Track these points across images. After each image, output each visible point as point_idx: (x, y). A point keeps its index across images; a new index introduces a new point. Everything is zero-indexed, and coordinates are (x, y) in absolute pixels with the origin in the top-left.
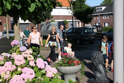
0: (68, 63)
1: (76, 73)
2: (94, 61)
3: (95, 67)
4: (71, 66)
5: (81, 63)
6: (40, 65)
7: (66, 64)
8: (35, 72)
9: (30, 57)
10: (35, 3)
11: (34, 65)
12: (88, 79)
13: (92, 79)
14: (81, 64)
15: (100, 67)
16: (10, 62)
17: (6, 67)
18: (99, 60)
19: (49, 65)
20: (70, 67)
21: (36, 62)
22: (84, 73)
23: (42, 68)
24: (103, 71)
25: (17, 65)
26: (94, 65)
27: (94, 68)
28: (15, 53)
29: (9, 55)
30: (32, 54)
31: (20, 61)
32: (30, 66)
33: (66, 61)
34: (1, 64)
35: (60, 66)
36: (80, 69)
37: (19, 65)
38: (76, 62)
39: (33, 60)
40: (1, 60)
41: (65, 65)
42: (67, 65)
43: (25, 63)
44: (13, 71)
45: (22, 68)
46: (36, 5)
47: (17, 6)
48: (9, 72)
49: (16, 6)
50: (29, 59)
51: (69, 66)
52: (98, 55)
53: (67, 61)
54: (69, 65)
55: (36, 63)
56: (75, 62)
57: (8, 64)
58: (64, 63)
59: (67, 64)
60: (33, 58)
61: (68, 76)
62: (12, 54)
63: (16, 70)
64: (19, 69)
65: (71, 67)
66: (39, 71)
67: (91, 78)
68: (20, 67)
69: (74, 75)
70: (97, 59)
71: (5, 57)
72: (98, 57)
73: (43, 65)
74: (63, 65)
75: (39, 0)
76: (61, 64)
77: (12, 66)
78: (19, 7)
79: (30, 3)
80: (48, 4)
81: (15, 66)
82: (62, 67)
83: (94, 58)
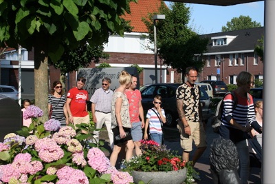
0: (156, 163)
2: (217, 162)
3: (218, 176)
4: (162, 171)
5: (186, 166)
6: (97, 163)
7: (152, 166)
8: (89, 178)
9: (73, 144)
10: (88, 20)
11: (84, 163)
14: (185, 168)
15: (229, 176)
16: (28, 155)
17: (19, 164)
18: (229, 160)
20: (161, 173)
21: (88, 156)
23: (100, 171)
25: (46, 160)
26: (216, 172)
27: (216, 179)
28: (35, 136)
29: (20, 140)
30: (75, 138)
31: (52, 152)
32: (76, 165)
33: (152, 159)
34: (4, 159)
35: (137, 170)
36: (184, 179)
37: (50, 161)
38: (176, 161)
39: (80, 152)
40: (3, 151)
41: (149, 167)
42: (153, 170)
43: (62, 156)
44: (36, 175)
45: (59, 167)
46: (90, 25)
47: (47, 25)
48: (27, 176)
49: (46, 27)
50: (71, 148)
51: (159, 171)
52: (225, 147)
53: (155, 159)
54: (158, 168)
55: (87, 159)
56: (173, 162)
57: (23, 158)
58: (148, 164)
59: (155, 167)
60: (80, 147)
62: (28, 138)
63: (43, 173)
64: (51, 171)
65: (164, 173)
66: (96, 177)
68: (52, 166)
70: (223, 156)
71: (12, 143)
72: (225, 151)
73: (104, 164)
74: (144, 167)
75: (97, 16)
76: (141, 166)
77: (32, 163)
78: (53, 30)
79: (77, 20)
80: (116, 24)
81: (40, 163)
82: (142, 172)
83: (216, 155)
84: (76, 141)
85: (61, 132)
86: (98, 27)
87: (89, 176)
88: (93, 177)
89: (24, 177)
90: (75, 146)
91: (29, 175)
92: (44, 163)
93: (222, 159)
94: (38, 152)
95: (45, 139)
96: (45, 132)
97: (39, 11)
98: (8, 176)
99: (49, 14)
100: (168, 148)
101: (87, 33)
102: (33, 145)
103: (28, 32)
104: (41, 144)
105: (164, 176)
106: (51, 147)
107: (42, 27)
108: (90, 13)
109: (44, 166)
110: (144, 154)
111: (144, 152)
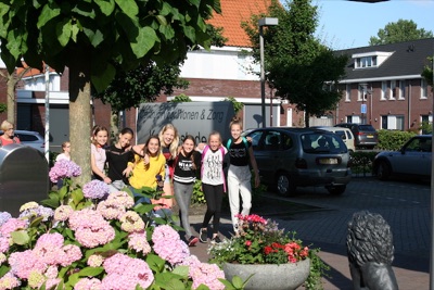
0: (261, 251)
1: (292, 289)
2: (358, 249)
3: (360, 272)
4: (272, 263)
5: (310, 255)
6: (167, 249)
7: (254, 255)
8: (154, 273)
9: (129, 219)
10: (153, 24)
11: (147, 249)
14: (308, 259)
15: (378, 272)
16: (58, 236)
17: (45, 250)
18: (378, 247)
19: (191, 253)
20: (268, 266)
21: (153, 238)
23: (172, 262)
24: (390, 286)
25: (86, 243)
26: (357, 266)
28: (69, 206)
29: (45, 213)
30: (132, 209)
31: (97, 231)
32: (134, 251)
33: (255, 245)
35: (231, 261)
36: (306, 277)
37: (93, 245)
38: (293, 248)
39: (141, 232)
40: (19, 230)
41: (251, 257)
42: (257, 261)
43: (113, 238)
44: (71, 268)
45: (107, 255)
46: (157, 32)
47: (88, 32)
48: (56, 269)
49: (87, 34)
50: (126, 226)
51: (265, 263)
52: (372, 227)
53: (260, 245)
54: (264, 258)
55: (151, 243)
56: (288, 250)
57: (50, 240)
58: (248, 252)
59: (259, 257)
60: (140, 224)
62: (58, 209)
63: (81, 264)
64: (94, 261)
65: (275, 266)
66: (165, 271)
68: (98, 254)
70: (369, 240)
71: (33, 217)
72: (372, 233)
73: (178, 251)
74: (243, 257)
75: (169, 17)
76: (238, 256)
77: (65, 248)
78: (97, 39)
79: (137, 24)
80: (197, 30)
81: (78, 249)
82: (240, 266)
83: (358, 239)
84: (134, 215)
85: (109, 201)
86: (169, 35)
87: (155, 269)
88: (161, 271)
89: (53, 270)
90: (133, 222)
91: (60, 267)
92: (84, 249)
93: (366, 246)
94: (74, 232)
95: (85, 210)
96: (84, 200)
97: (76, 10)
98: (27, 269)
99: (92, 15)
100: (280, 228)
101: (152, 45)
102: (67, 222)
103: (58, 42)
104: (79, 219)
105: (274, 272)
106: (95, 224)
107: (80, 34)
108: (158, 13)
109: (84, 253)
110: (243, 237)
111: (243, 233)
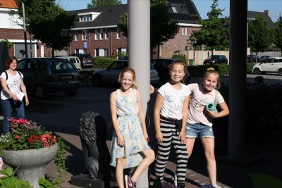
0: (26, 141)
1: (47, 163)
3: (88, 148)
4: (33, 148)
5: (57, 141)
7: (22, 144)
12: (72, 175)
13: (82, 175)
14: (56, 144)
20: (31, 151)
22: (64, 162)
26: (86, 144)
27: (87, 150)
33: (22, 137)
35: (7, 149)
36: (56, 154)
38: (47, 138)
41: (20, 145)
42: (24, 147)
51: (29, 148)
52: (94, 121)
53: (25, 137)
54: (29, 146)
56: (44, 139)
58: (18, 142)
61: (27, 172)
65: (35, 150)
67: (78, 174)
69: (41, 169)
70: (93, 129)
74: (14, 146)
76: (11, 145)
82: (13, 151)
83: (86, 128)
93: (91, 132)
100: (38, 125)
105: (35, 154)
110: (14, 133)
111: (14, 131)
